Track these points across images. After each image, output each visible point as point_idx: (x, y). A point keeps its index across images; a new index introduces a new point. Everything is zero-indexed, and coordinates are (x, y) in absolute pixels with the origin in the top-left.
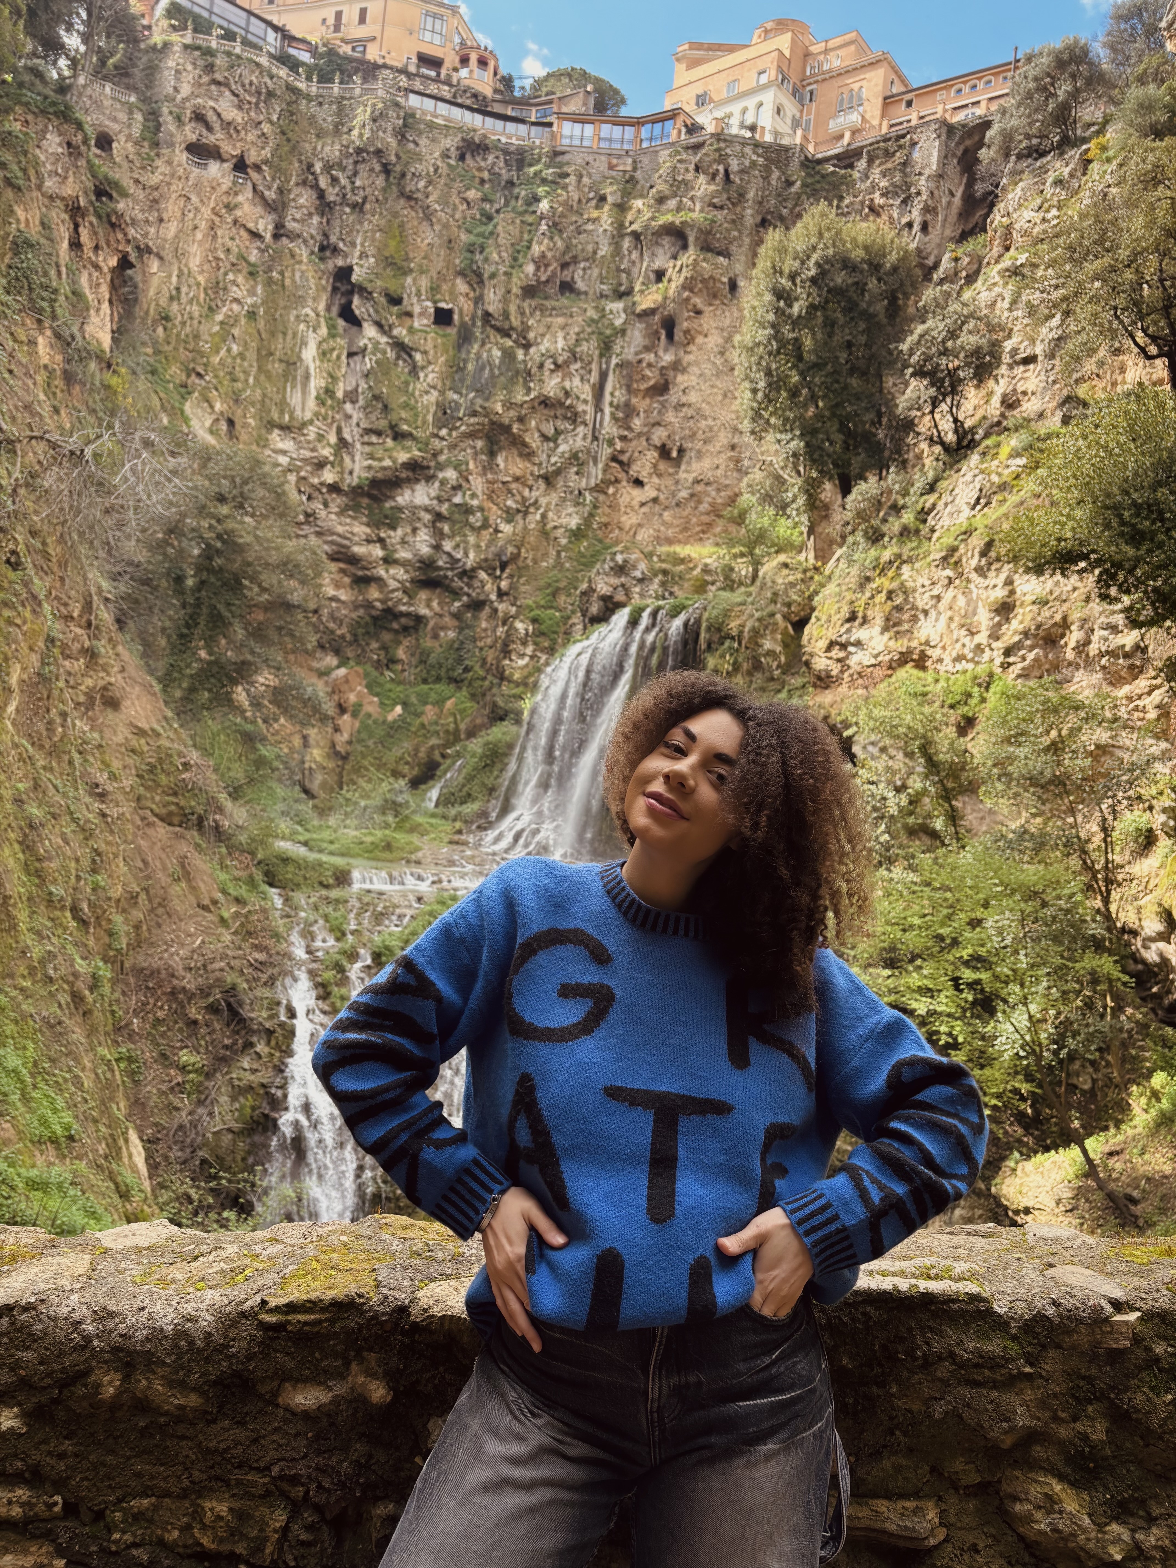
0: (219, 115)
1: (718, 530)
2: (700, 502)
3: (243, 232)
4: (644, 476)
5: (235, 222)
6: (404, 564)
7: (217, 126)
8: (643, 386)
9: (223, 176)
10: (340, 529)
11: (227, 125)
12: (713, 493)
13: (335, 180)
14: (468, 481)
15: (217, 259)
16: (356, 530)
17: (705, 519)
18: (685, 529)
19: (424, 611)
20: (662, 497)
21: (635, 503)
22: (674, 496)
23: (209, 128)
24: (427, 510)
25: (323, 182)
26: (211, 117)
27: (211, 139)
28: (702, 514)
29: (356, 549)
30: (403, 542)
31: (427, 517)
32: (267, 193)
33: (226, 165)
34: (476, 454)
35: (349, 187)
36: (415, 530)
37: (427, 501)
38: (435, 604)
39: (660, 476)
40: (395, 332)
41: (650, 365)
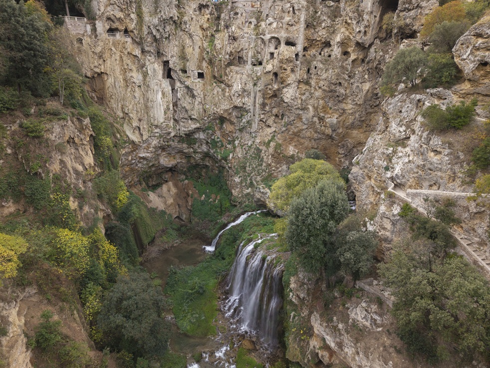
0: (115, 16)
1: (295, 140)
2: (289, 131)
3: (131, 56)
4: (271, 124)
5: (128, 53)
6: (200, 153)
7: (115, 20)
8: (268, 97)
9: (121, 38)
10: (179, 146)
11: (119, 19)
12: (294, 129)
13: (158, 30)
14: (215, 133)
15: (125, 69)
16: (184, 146)
17: (292, 136)
18: (285, 140)
19: (208, 164)
20: (277, 130)
21: (268, 133)
22: (281, 130)
23: (113, 22)
24: (204, 139)
25: (154, 32)
26: (112, 17)
27: (114, 26)
28: (290, 135)
29: (185, 151)
30: (198, 147)
31: (205, 142)
32: (137, 40)
33: (121, 33)
34: (217, 124)
35: (163, 32)
36: (201, 144)
37: (204, 138)
38: (211, 162)
39: (276, 123)
40: (186, 83)
41: (270, 89)
